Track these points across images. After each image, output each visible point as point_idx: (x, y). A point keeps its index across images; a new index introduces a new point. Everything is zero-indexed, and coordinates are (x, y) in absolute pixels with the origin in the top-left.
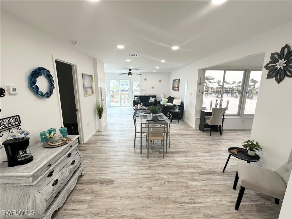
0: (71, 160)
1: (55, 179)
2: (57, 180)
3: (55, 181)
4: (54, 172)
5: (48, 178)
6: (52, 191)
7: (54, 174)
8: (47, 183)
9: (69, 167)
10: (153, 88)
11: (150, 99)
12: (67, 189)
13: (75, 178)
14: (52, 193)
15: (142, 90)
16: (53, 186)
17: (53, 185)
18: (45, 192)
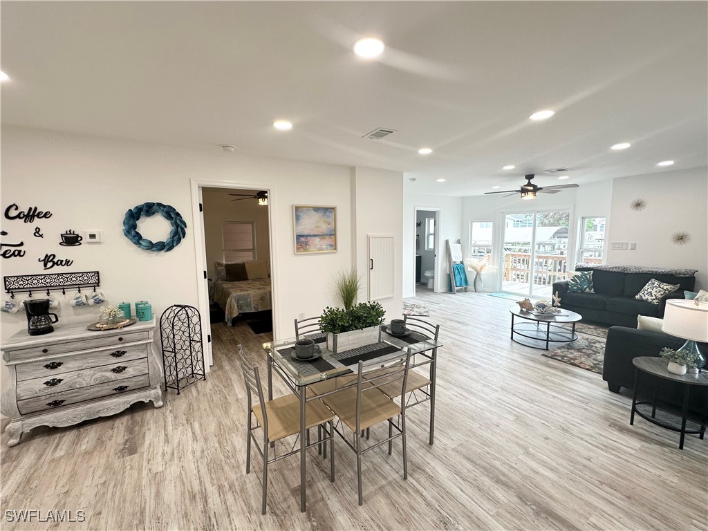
0: (117, 362)
1: (58, 377)
2: (60, 381)
3: (54, 380)
4: (62, 366)
5: (46, 369)
6: (37, 390)
7: (61, 368)
8: (38, 376)
9: (102, 373)
10: (681, 238)
11: (646, 287)
12: (90, 408)
13: (126, 400)
14: (36, 393)
15: (616, 246)
16: (45, 385)
17: (47, 383)
18: (25, 385)
